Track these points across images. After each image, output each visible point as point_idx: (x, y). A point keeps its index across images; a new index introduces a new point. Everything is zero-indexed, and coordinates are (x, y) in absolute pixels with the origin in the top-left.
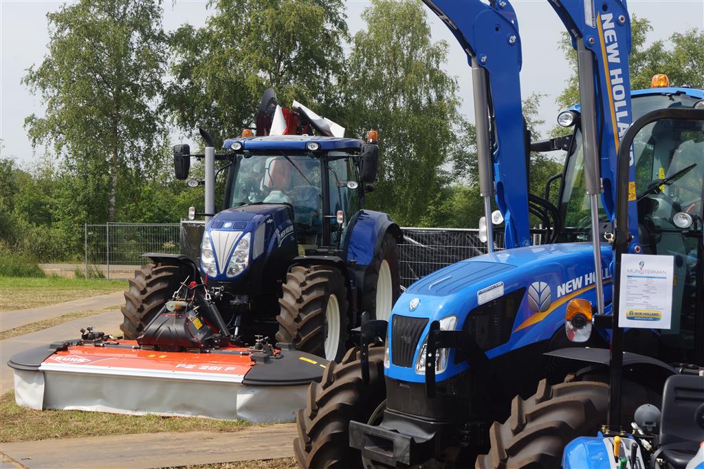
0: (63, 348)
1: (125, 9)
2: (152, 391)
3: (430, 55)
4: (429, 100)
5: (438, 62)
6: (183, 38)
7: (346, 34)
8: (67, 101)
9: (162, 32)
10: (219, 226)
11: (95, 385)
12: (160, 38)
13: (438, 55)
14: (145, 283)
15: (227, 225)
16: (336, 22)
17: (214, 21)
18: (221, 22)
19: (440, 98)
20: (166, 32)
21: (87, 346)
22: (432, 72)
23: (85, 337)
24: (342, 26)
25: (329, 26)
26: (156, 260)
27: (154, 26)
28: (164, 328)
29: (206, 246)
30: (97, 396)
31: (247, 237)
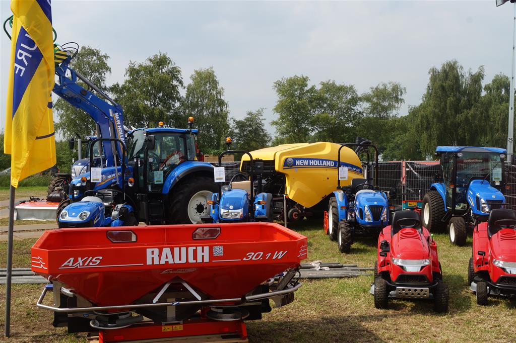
0: (24, 202)
1: (90, 78)
2: (48, 214)
3: (217, 94)
4: (217, 111)
5: (220, 96)
6: (115, 89)
7: (182, 85)
8: (68, 116)
9: (106, 87)
10: (77, 165)
11: (32, 212)
12: (105, 89)
13: (220, 93)
14: (54, 183)
15: (80, 164)
16: (178, 81)
17: (126, 81)
18: (130, 82)
19: (221, 110)
20: (107, 87)
21: (32, 202)
22: (218, 100)
23: (31, 199)
24: (181, 82)
25: (175, 83)
26: (59, 176)
27: (102, 85)
28: (54, 195)
29: (73, 171)
30: (32, 216)
31: (86, 167)
